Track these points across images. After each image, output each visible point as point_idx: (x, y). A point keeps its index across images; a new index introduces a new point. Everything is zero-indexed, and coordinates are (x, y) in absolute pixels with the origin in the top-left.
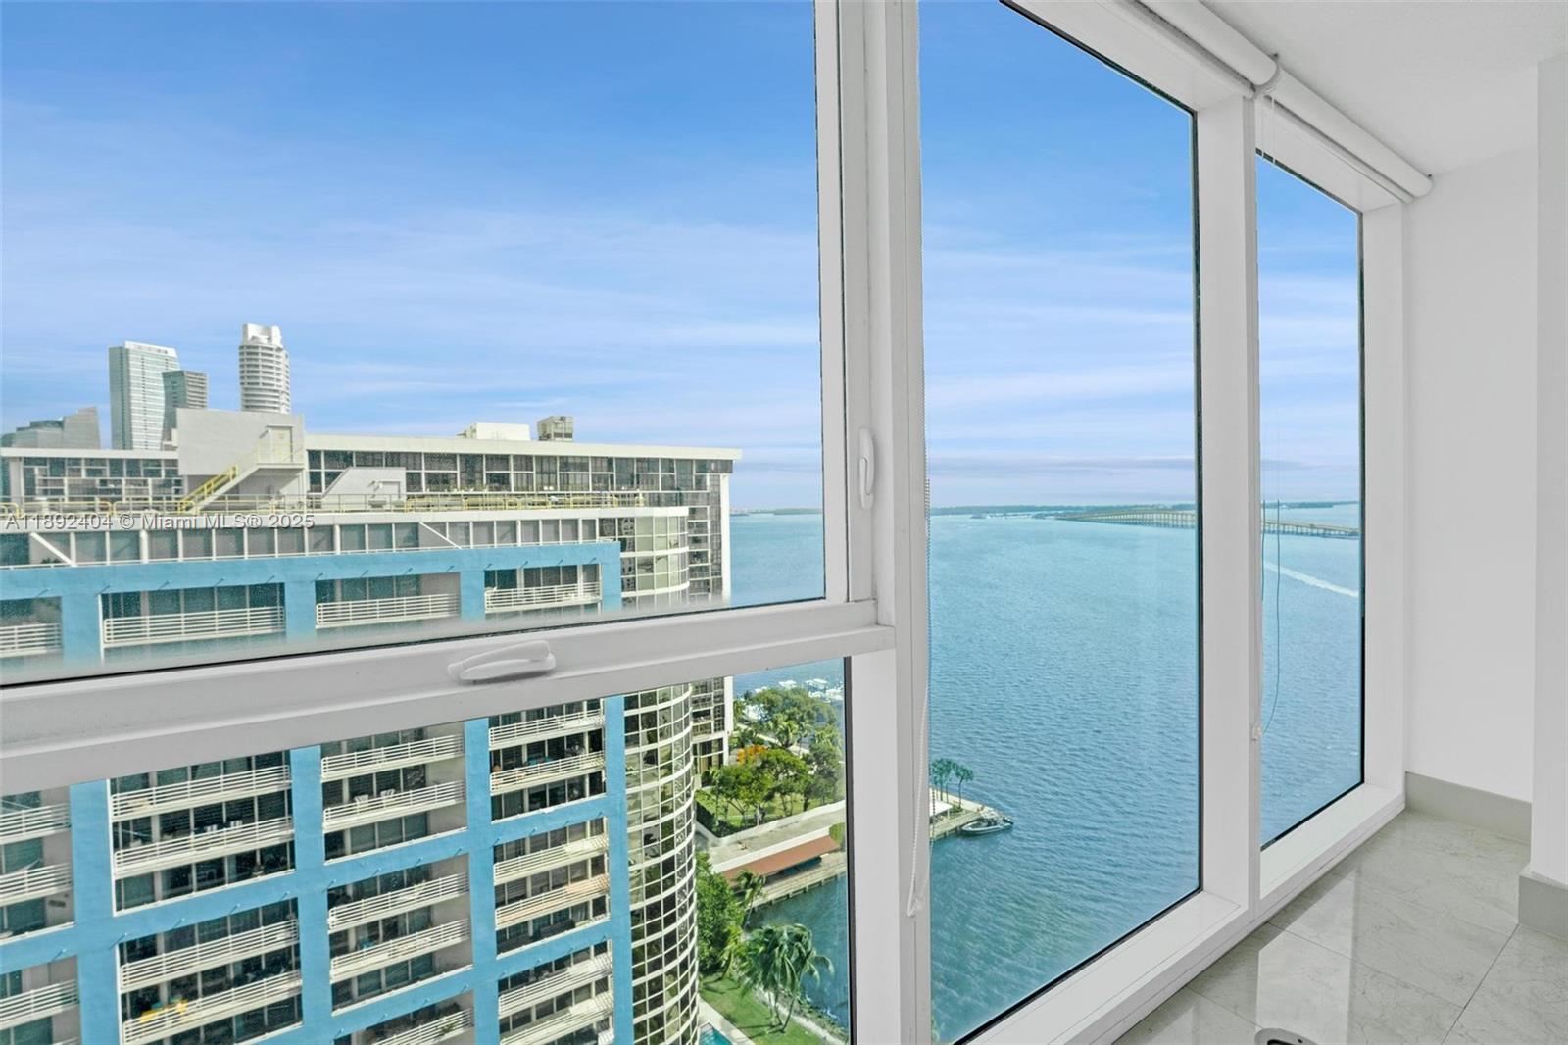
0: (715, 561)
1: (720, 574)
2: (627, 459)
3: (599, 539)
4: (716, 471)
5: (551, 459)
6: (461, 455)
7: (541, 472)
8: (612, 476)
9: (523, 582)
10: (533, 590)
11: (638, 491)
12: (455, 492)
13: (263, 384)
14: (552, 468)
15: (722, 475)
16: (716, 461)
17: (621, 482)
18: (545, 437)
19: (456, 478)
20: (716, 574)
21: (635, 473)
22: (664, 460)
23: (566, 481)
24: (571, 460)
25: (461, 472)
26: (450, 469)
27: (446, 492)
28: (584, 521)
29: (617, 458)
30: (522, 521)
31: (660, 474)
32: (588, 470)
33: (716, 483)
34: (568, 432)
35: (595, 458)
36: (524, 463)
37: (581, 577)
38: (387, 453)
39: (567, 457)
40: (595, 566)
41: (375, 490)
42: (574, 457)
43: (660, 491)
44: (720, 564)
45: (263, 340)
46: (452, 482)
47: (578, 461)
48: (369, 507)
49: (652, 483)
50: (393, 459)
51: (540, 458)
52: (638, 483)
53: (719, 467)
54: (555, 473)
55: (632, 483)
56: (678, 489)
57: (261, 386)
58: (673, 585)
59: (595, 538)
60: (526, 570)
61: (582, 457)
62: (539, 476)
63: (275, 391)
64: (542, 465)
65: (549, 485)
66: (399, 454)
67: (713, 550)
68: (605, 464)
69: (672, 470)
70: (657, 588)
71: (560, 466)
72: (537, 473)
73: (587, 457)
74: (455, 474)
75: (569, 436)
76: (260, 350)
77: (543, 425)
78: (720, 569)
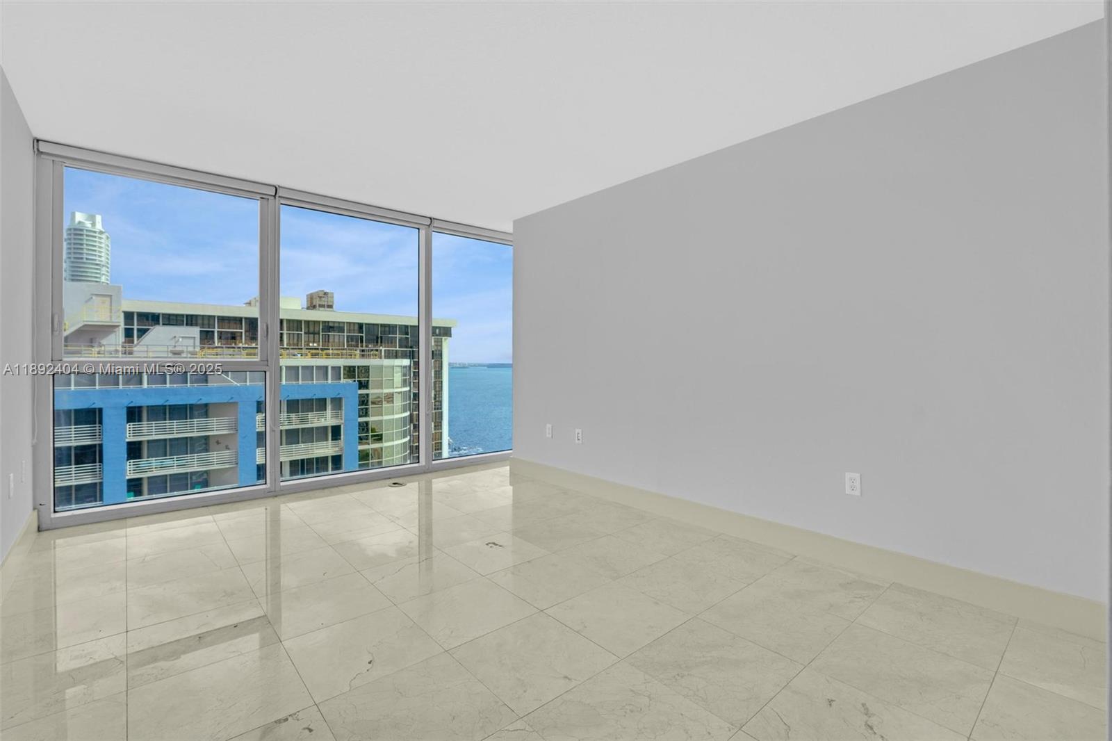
0: (437, 399)
1: (441, 409)
2: (374, 324)
3: (343, 381)
4: (440, 335)
5: (316, 323)
6: (246, 318)
7: (308, 333)
8: (362, 337)
9: (286, 410)
10: (293, 416)
11: (381, 348)
12: (240, 345)
13: (87, 259)
14: (316, 330)
15: (443, 338)
16: (439, 328)
17: (368, 341)
18: (312, 306)
19: (241, 336)
20: (438, 409)
21: (379, 335)
22: (400, 326)
23: (327, 340)
24: (331, 325)
25: (246, 332)
26: (236, 329)
27: (233, 345)
28: (332, 367)
29: (366, 324)
30: (286, 367)
31: (398, 336)
32: (344, 332)
33: (439, 344)
34: (330, 304)
35: (349, 323)
36: (295, 325)
37: (329, 407)
38: (187, 316)
39: (328, 322)
40: (340, 399)
41: (176, 342)
42: (334, 322)
43: (398, 349)
44: (441, 402)
45: (88, 224)
46: (238, 338)
47: (336, 325)
48: (170, 355)
49: (392, 343)
50: (191, 320)
51: (308, 322)
52: (381, 342)
53: (442, 331)
54: (319, 334)
55: (377, 342)
56: (411, 347)
57: (85, 261)
58: (396, 414)
59: (340, 379)
60: (288, 401)
61: (339, 322)
62: (307, 335)
63: (97, 265)
64: (308, 327)
65: (314, 342)
66: (197, 316)
67: (436, 391)
68: (357, 327)
69: (407, 334)
70: (385, 415)
71: (322, 329)
72: (305, 333)
73: (344, 323)
74: (241, 332)
75: (330, 307)
76: (85, 232)
77: (311, 298)
78: (441, 405)
